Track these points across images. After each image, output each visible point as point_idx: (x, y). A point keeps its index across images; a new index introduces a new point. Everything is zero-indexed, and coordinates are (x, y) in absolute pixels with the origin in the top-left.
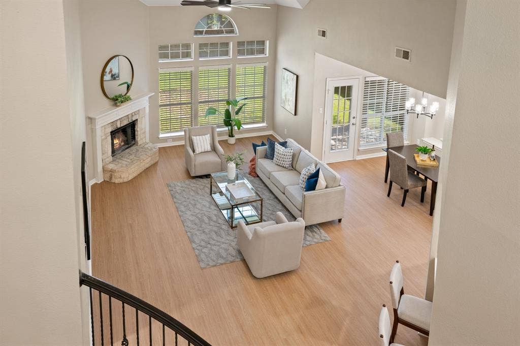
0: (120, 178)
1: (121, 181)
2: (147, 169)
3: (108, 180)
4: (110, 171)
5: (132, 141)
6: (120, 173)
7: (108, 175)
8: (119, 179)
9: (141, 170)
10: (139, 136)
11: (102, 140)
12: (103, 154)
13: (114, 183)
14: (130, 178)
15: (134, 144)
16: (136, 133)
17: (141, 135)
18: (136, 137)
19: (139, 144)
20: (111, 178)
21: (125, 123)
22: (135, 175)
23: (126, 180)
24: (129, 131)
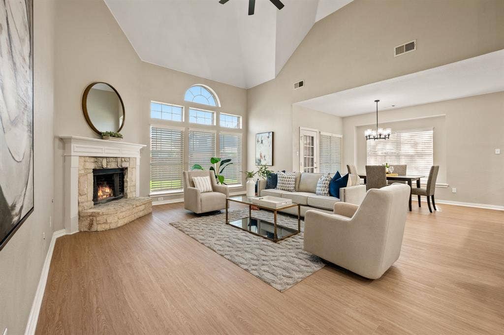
0: (106, 223)
1: (107, 227)
2: (140, 218)
3: (86, 230)
4: (90, 216)
5: (120, 194)
6: (105, 217)
7: (86, 223)
8: (103, 226)
9: (133, 218)
10: (128, 188)
11: (80, 176)
12: (80, 195)
13: (97, 231)
14: (121, 223)
15: (122, 197)
16: (125, 184)
17: (131, 188)
18: (125, 189)
19: (128, 197)
20: (91, 225)
21: (113, 166)
22: (126, 221)
23: (113, 226)
24: (117, 180)
